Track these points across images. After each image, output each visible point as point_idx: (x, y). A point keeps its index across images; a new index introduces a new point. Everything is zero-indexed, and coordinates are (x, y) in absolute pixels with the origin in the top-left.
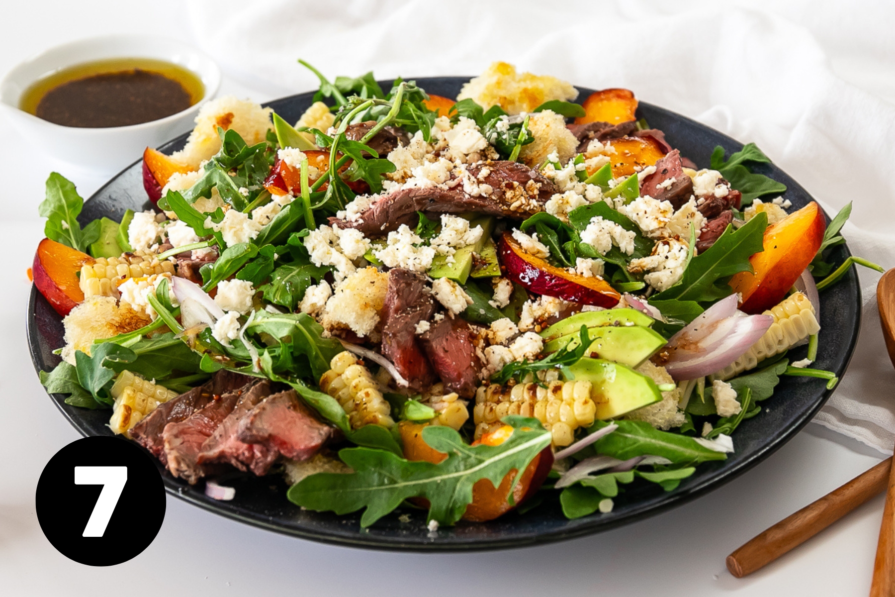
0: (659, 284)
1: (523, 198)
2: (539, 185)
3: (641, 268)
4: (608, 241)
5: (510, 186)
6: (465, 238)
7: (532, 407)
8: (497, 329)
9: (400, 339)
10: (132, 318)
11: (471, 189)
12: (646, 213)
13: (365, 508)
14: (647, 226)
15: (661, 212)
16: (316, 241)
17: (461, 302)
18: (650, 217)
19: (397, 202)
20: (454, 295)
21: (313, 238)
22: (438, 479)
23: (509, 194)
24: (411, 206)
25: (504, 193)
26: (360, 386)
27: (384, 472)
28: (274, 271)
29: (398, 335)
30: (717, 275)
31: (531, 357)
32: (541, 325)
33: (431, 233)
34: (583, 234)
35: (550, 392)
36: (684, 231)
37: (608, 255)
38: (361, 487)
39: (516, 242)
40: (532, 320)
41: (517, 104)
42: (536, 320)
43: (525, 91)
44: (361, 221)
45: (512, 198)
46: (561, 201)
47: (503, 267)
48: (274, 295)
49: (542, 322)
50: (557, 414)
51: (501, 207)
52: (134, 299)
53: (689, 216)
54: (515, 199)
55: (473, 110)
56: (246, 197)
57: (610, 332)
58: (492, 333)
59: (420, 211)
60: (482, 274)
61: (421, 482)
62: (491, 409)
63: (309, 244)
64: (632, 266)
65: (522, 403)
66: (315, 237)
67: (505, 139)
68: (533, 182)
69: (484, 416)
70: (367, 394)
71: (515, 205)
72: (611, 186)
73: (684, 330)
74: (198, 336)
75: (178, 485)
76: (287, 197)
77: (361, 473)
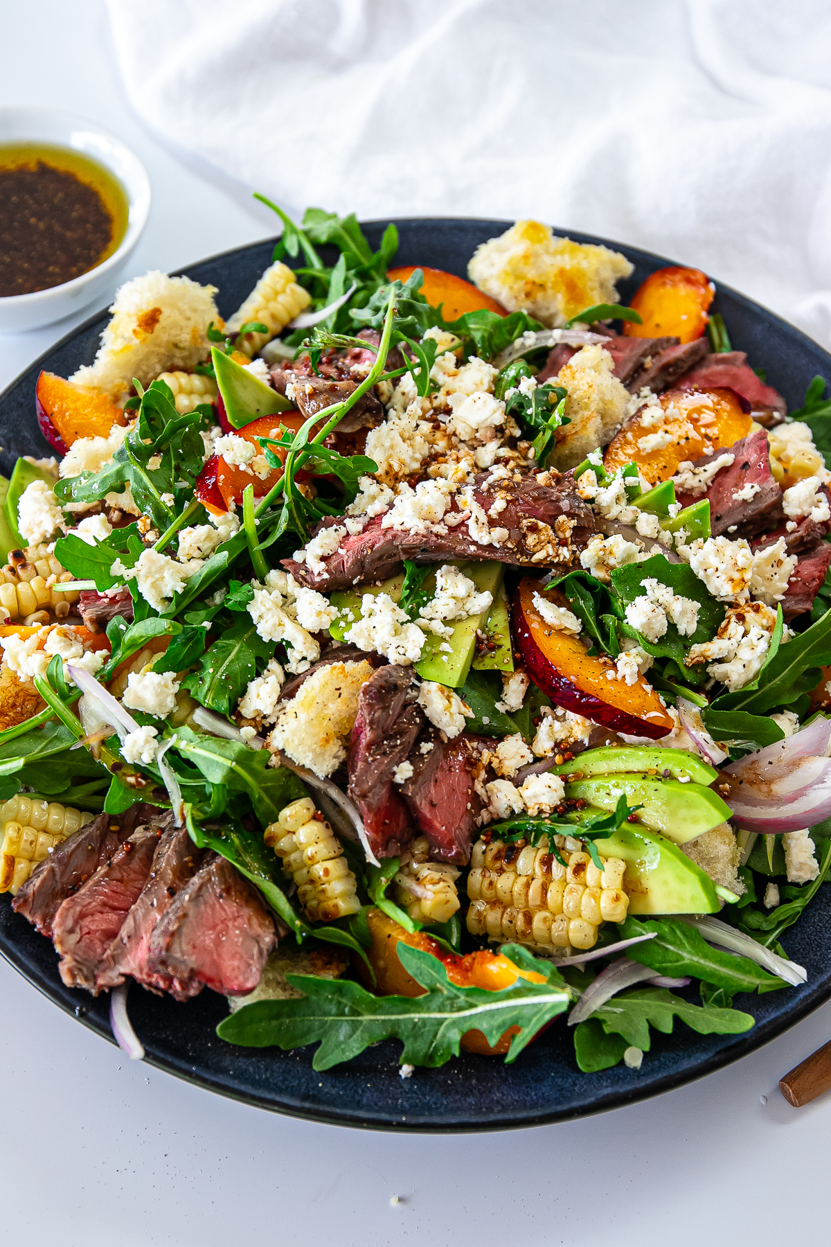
0: (727, 682)
1: (550, 545)
2: (573, 523)
3: (704, 658)
4: (662, 624)
5: (534, 529)
6: (468, 606)
7: (544, 889)
8: (504, 755)
9: (372, 801)
10: (17, 694)
11: (480, 534)
12: (717, 570)
13: (318, 1044)
14: (717, 589)
15: (738, 570)
16: (263, 609)
17: (457, 724)
18: (723, 577)
19: (375, 552)
20: (448, 714)
21: (259, 604)
22: (416, 1016)
23: (531, 540)
24: (395, 555)
25: (524, 536)
26: (318, 857)
27: (344, 1001)
28: (205, 652)
29: (370, 795)
30: (806, 667)
31: (547, 809)
32: (563, 755)
33: (422, 594)
34: (629, 611)
35: (570, 870)
36: (766, 583)
37: (662, 640)
38: (314, 1015)
39: (537, 613)
40: (552, 744)
41: (550, 292)
42: (557, 745)
43: (562, 272)
44: (326, 576)
45: (534, 546)
46: (602, 553)
47: (518, 655)
48: (205, 698)
49: (566, 750)
50: (578, 906)
51: (519, 560)
52: (19, 665)
53: (775, 564)
54: (538, 547)
55: (488, 328)
56: (170, 508)
57: (656, 790)
58: (498, 760)
59: (407, 559)
60: (488, 664)
61: (393, 1017)
62: (491, 883)
63: (254, 610)
64: (692, 656)
65: (533, 879)
66: (262, 602)
67: (531, 415)
68: (566, 519)
69: (481, 891)
70: (326, 872)
71: (539, 556)
72: (672, 514)
73: (754, 757)
74: (103, 743)
75: (74, 1001)
76: (226, 518)
77: (314, 998)
